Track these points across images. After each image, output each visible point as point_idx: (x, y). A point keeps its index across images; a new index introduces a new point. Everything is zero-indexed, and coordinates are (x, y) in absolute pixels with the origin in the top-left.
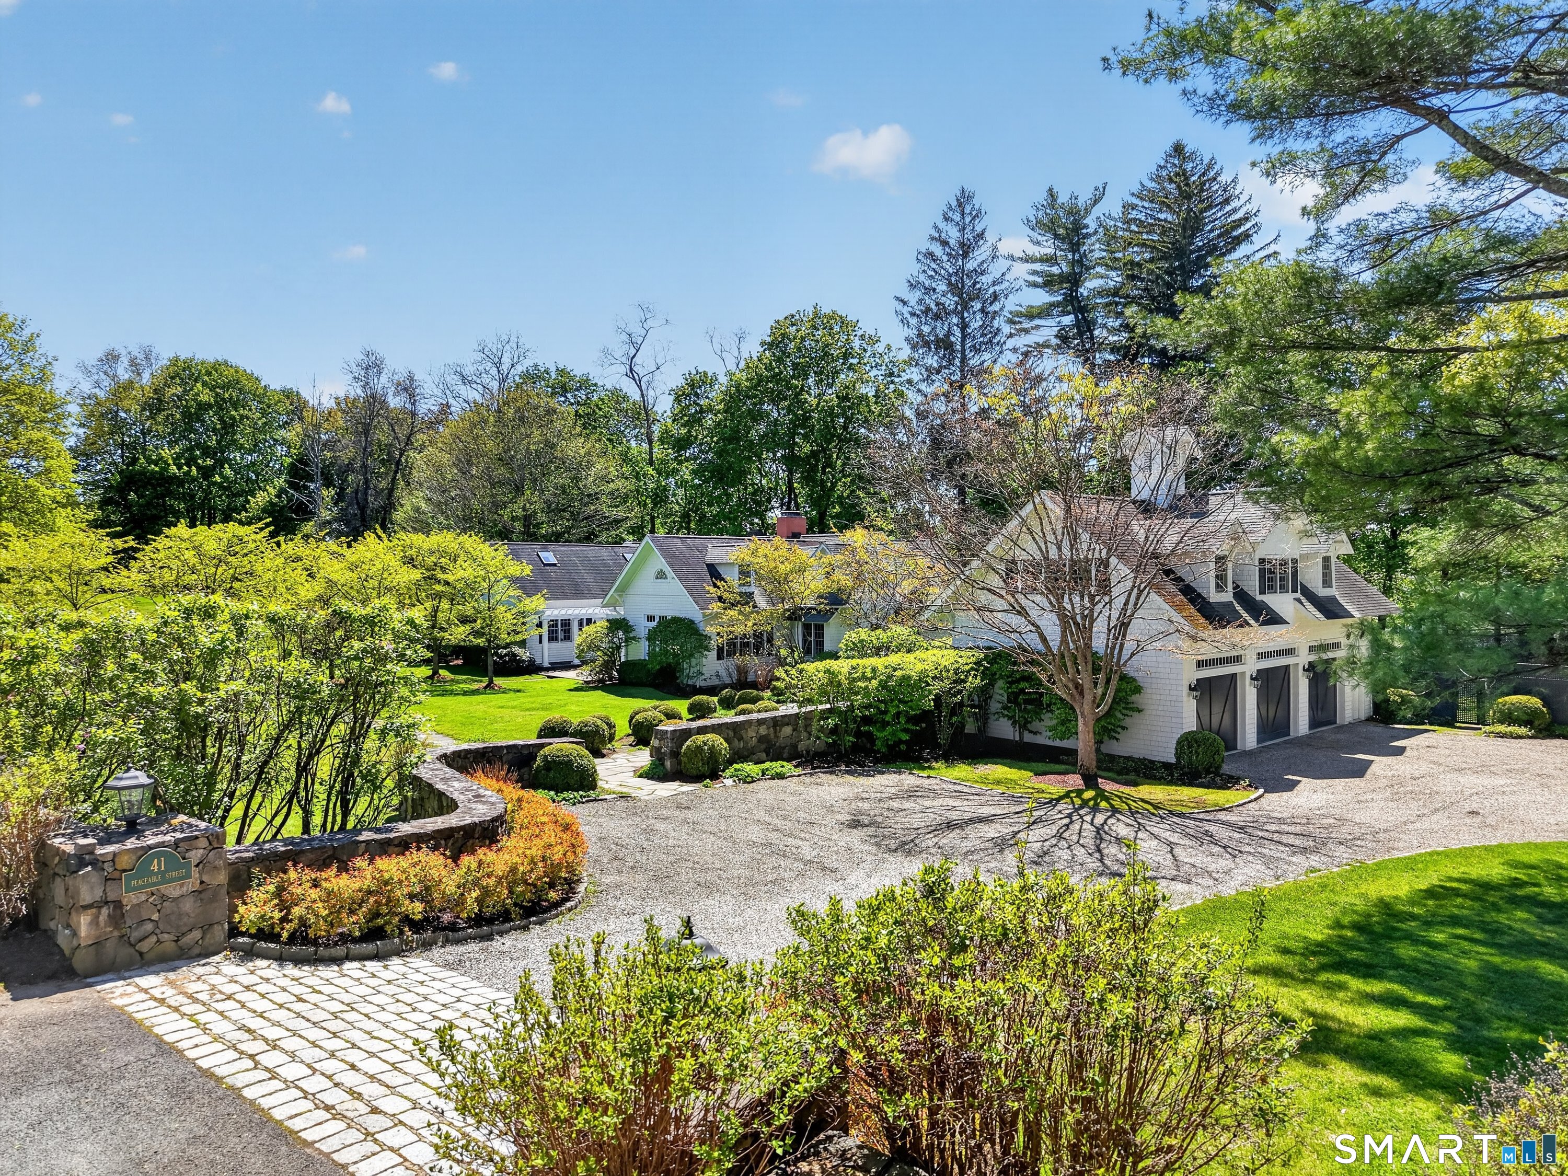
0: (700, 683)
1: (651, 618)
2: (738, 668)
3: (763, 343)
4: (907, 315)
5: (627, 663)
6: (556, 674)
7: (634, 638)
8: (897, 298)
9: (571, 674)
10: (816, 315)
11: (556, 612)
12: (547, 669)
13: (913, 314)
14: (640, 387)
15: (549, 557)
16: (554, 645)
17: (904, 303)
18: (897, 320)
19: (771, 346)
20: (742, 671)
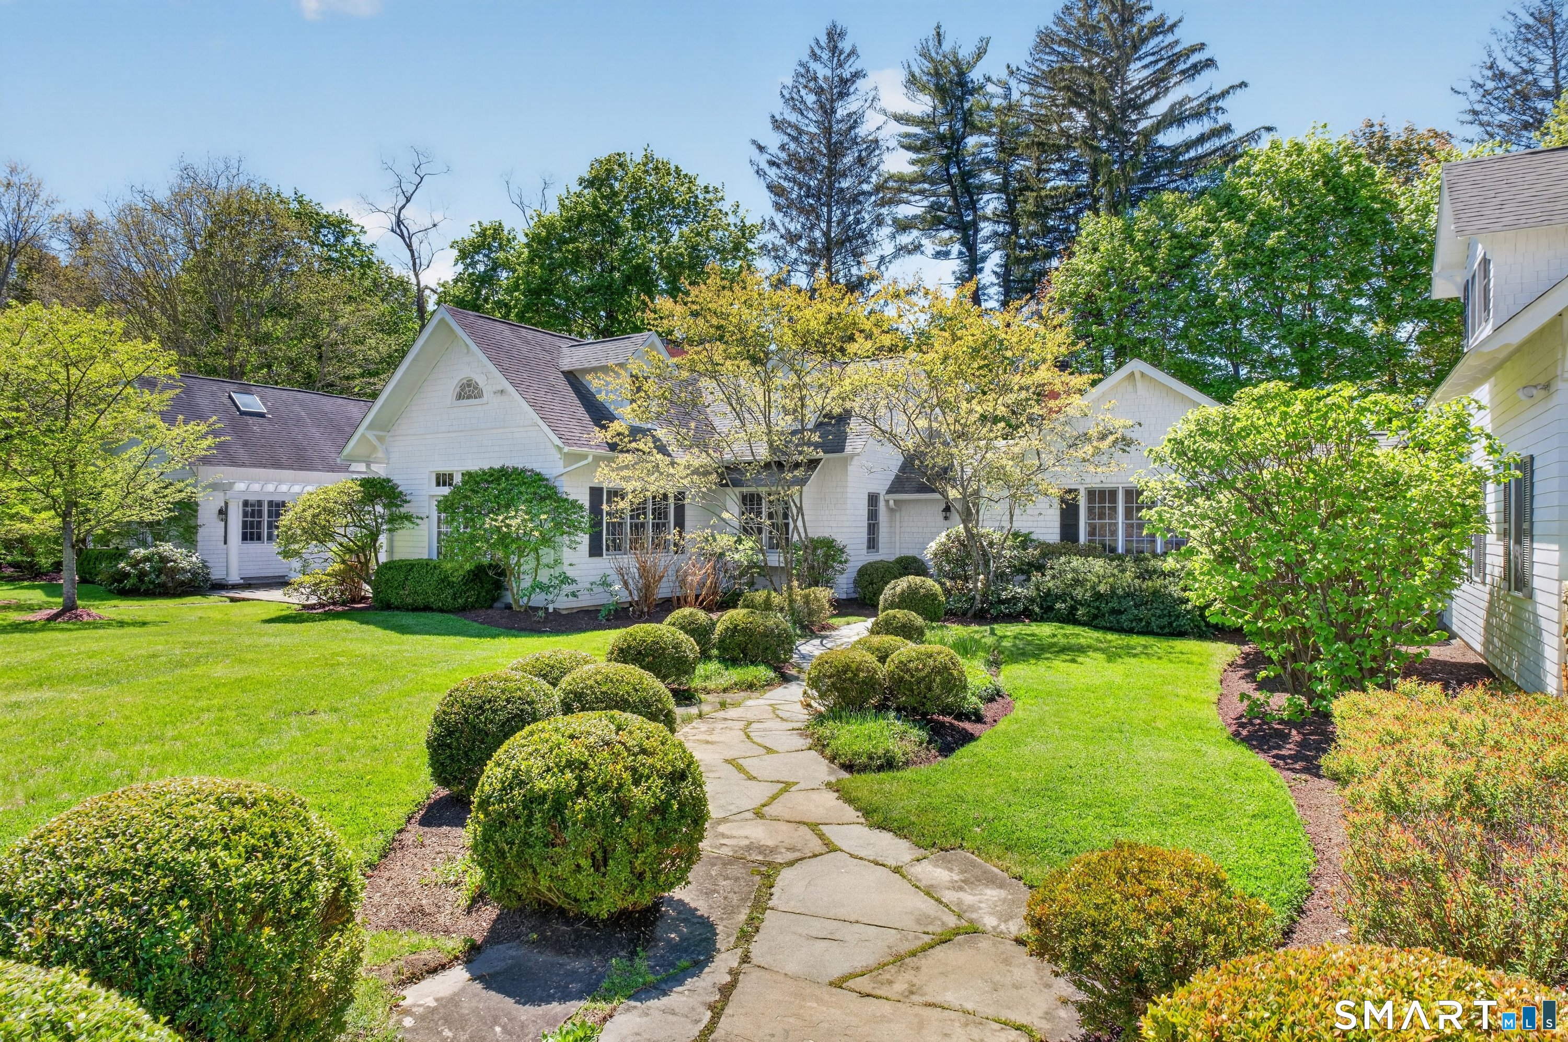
0: (563, 602)
1: (443, 479)
2: (644, 571)
3: (581, 181)
4: (764, 166)
5: (389, 566)
6: (246, 594)
7: (408, 518)
8: (754, 142)
9: (276, 595)
10: (648, 158)
11: (256, 487)
12: (235, 587)
13: (772, 163)
14: (410, 246)
15: (252, 402)
16: (254, 547)
17: (761, 149)
18: (752, 171)
19: (591, 183)
20: (649, 580)
